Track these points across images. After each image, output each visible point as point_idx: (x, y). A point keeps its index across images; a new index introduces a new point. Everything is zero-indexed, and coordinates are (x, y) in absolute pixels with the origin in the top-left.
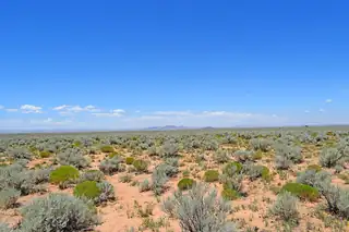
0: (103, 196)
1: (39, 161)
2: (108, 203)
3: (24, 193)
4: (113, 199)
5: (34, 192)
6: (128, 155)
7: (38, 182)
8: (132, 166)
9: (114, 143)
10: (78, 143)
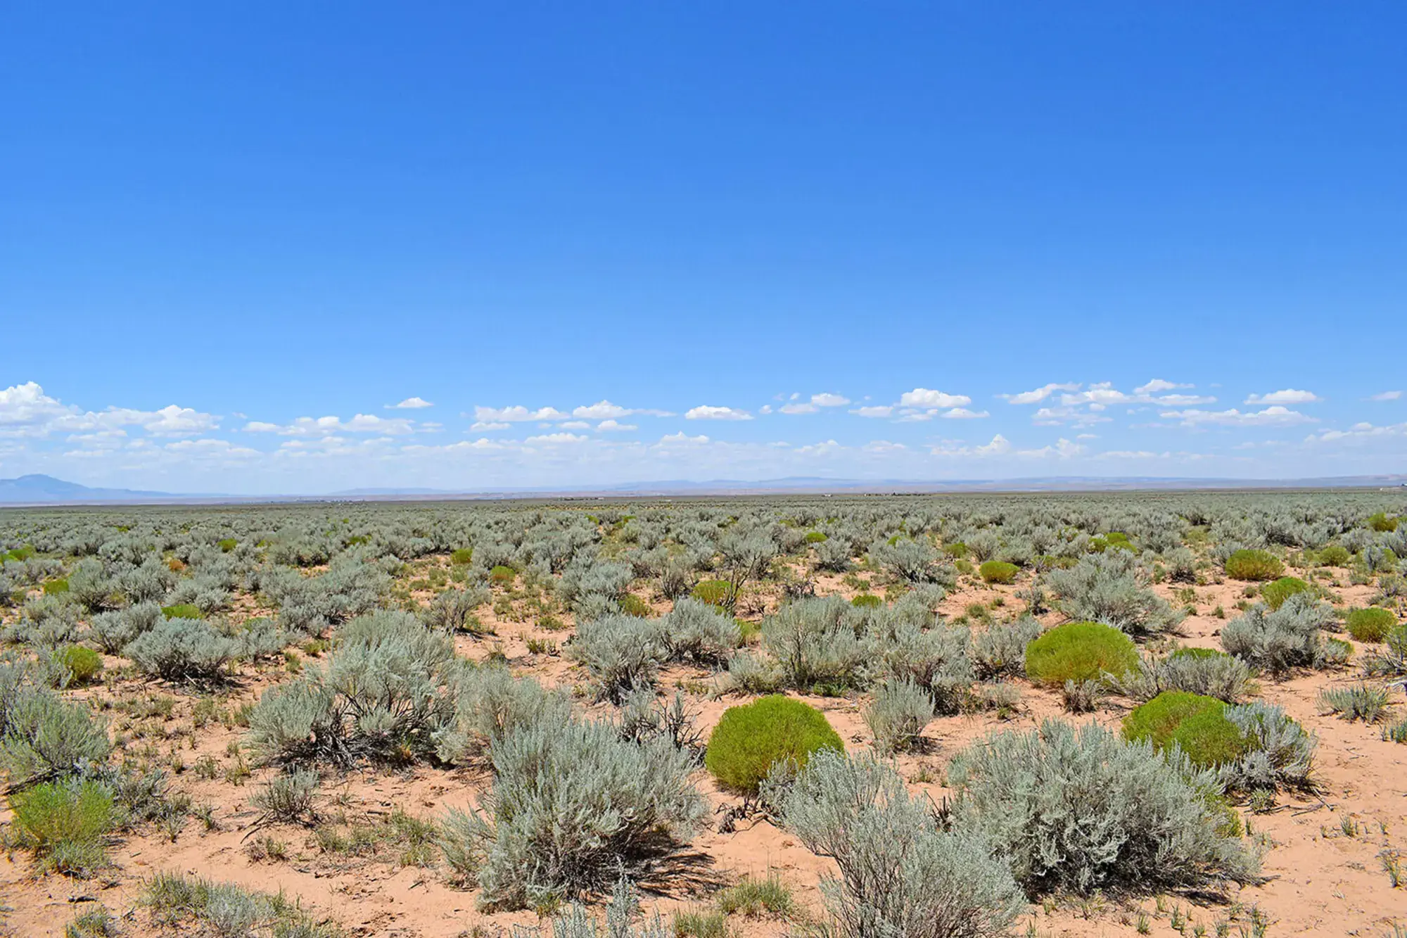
0: (1258, 765)
1: (983, 596)
2: (1282, 798)
3: (945, 706)
4: (1304, 786)
5: (976, 707)
6: (1357, 597)
7: (987, 673)
8: (1384, 649)
9: (1279, 538)
10: (1120, 535)
